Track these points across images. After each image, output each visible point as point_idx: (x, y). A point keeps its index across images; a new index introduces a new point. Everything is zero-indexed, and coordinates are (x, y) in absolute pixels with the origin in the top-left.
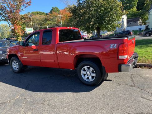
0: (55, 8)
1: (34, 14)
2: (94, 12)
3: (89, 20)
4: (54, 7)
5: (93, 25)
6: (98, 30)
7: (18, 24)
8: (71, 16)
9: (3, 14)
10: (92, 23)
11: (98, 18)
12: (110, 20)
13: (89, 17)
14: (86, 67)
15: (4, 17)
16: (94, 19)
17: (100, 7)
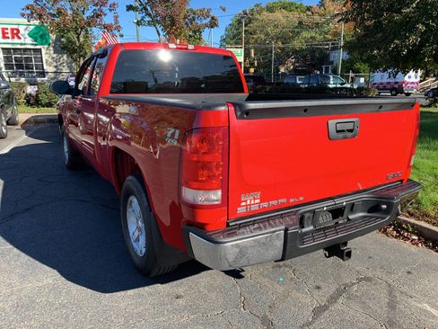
1: (271, 8)
9: (148, 7)
10: (413, 38)
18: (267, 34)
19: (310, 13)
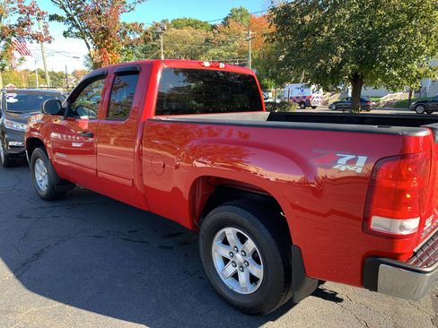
0: (241, 10)
1: (177, 24)
2: (349, 21)
3: (328, 48)
4: (238, 8)
5: (340, 65)
6: (357, 81)
7: (112, 48)
8: (272, 34)
9: (75, 18)
10: (335, 58)
11: (359, 43)
12: (401, 51)
13: (329, 39)
14: (230, 232)
15: (77, 27)
16: (345, 47)
17: (371, 7)
18: (177, 50)
19: (216, 31)
